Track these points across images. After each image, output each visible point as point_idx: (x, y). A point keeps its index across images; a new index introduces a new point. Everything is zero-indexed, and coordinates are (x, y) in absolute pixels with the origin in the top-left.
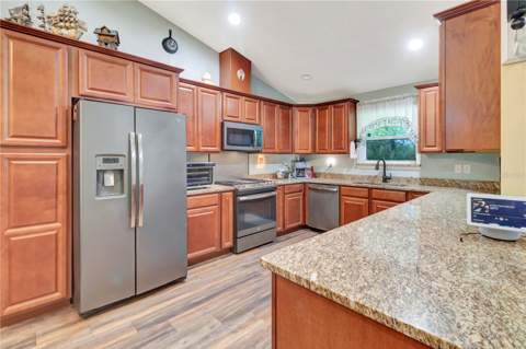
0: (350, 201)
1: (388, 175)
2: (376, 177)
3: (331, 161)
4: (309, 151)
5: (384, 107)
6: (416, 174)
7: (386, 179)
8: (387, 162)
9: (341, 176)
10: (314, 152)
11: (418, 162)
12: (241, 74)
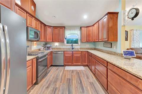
0: (66, 55)
1: (73, 47)
2: (70, 48)
3: (57, 44)
4: (51, 41)
5: (72, 30)
6: (79, 47)
7: (73, 49)
8: (73, 44)
9: (60, 49)
10: (53, 41)
11: (79, 44)
12: (33, 7)
